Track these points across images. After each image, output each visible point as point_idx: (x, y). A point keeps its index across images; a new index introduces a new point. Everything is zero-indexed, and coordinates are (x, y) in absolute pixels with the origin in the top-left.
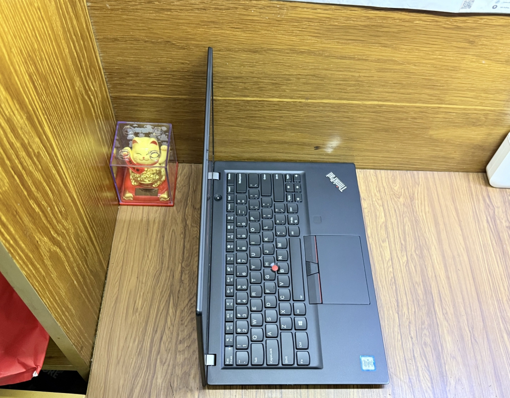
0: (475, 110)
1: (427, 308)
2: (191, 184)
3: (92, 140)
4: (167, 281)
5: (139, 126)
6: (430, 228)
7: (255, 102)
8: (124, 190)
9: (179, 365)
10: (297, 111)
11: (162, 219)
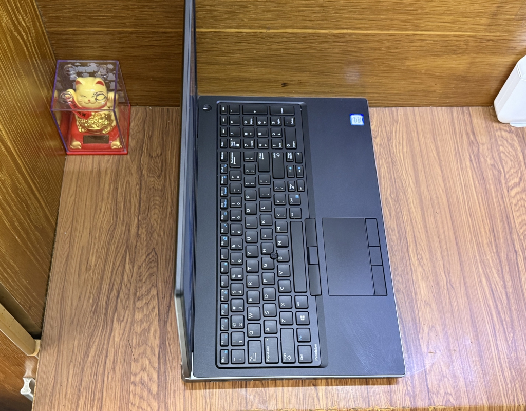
0: (454, 36)
1: (401, 254)
2: (146, 129)
3: (26, 83)
4: (123, 235)
5: (83, 65)
6: (407, 170)
7: (210, 34)
8: (71, 138)
9: (138, 322)
10: (258, 43)
11: (114, 169)
